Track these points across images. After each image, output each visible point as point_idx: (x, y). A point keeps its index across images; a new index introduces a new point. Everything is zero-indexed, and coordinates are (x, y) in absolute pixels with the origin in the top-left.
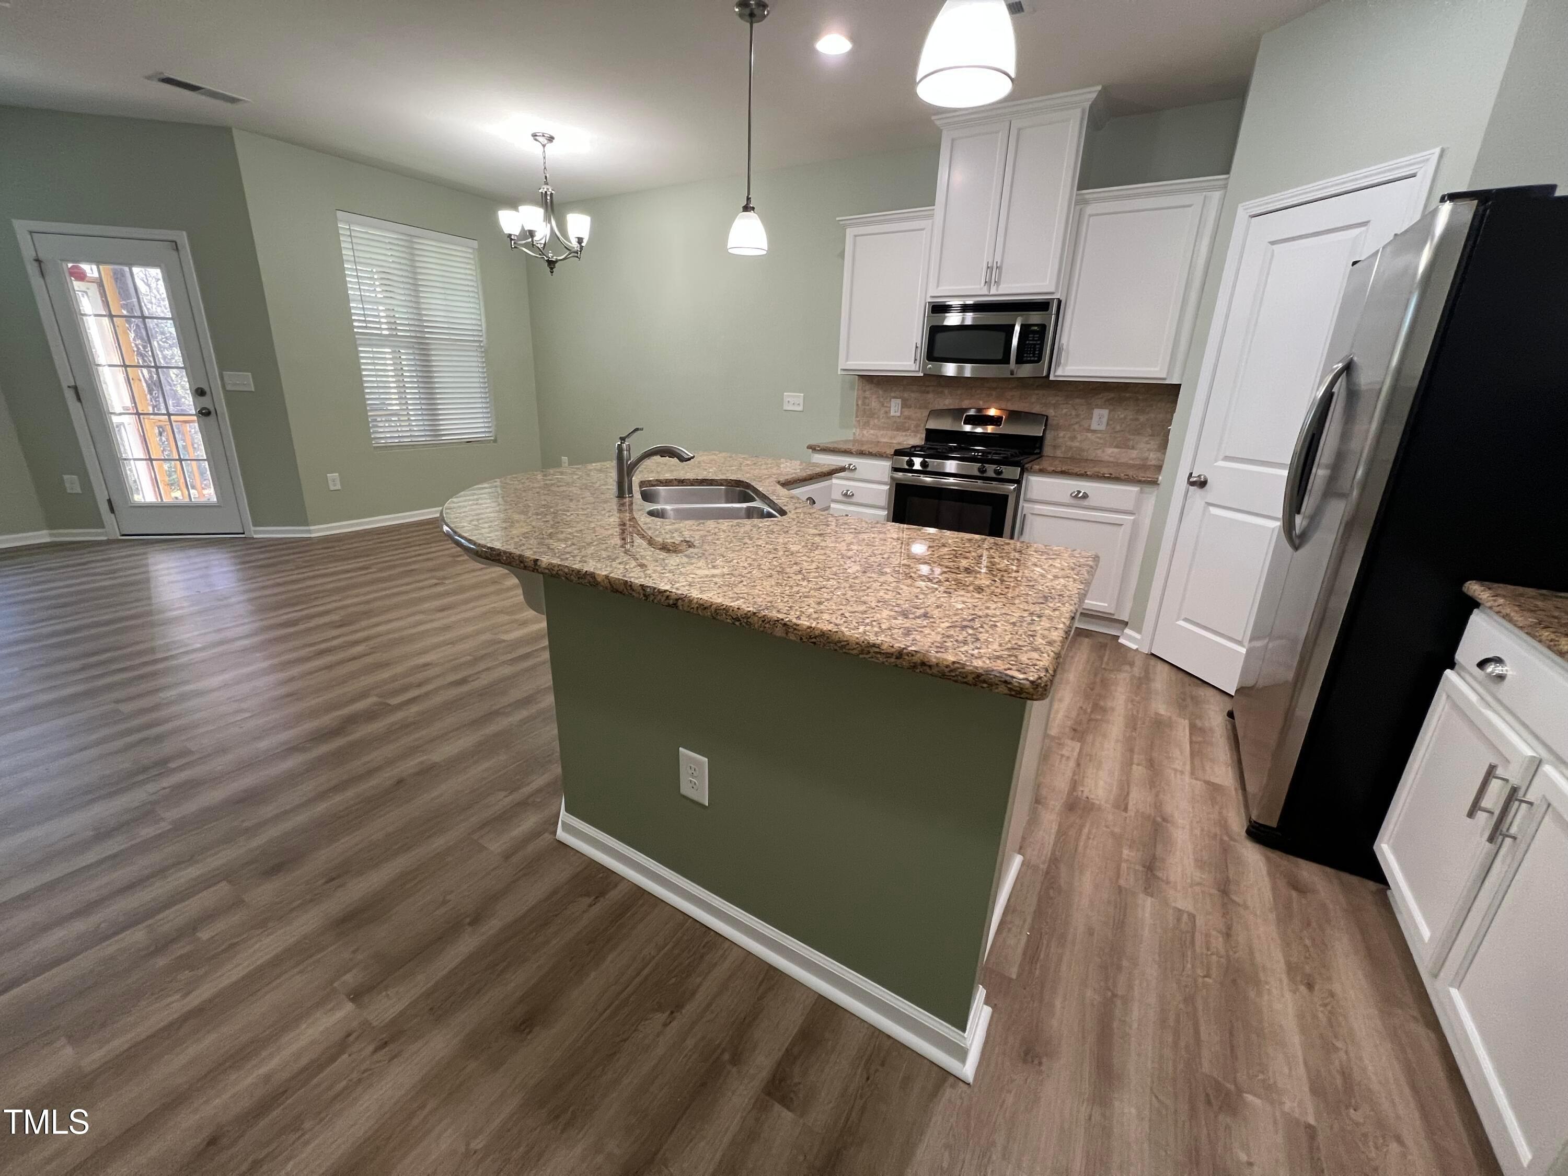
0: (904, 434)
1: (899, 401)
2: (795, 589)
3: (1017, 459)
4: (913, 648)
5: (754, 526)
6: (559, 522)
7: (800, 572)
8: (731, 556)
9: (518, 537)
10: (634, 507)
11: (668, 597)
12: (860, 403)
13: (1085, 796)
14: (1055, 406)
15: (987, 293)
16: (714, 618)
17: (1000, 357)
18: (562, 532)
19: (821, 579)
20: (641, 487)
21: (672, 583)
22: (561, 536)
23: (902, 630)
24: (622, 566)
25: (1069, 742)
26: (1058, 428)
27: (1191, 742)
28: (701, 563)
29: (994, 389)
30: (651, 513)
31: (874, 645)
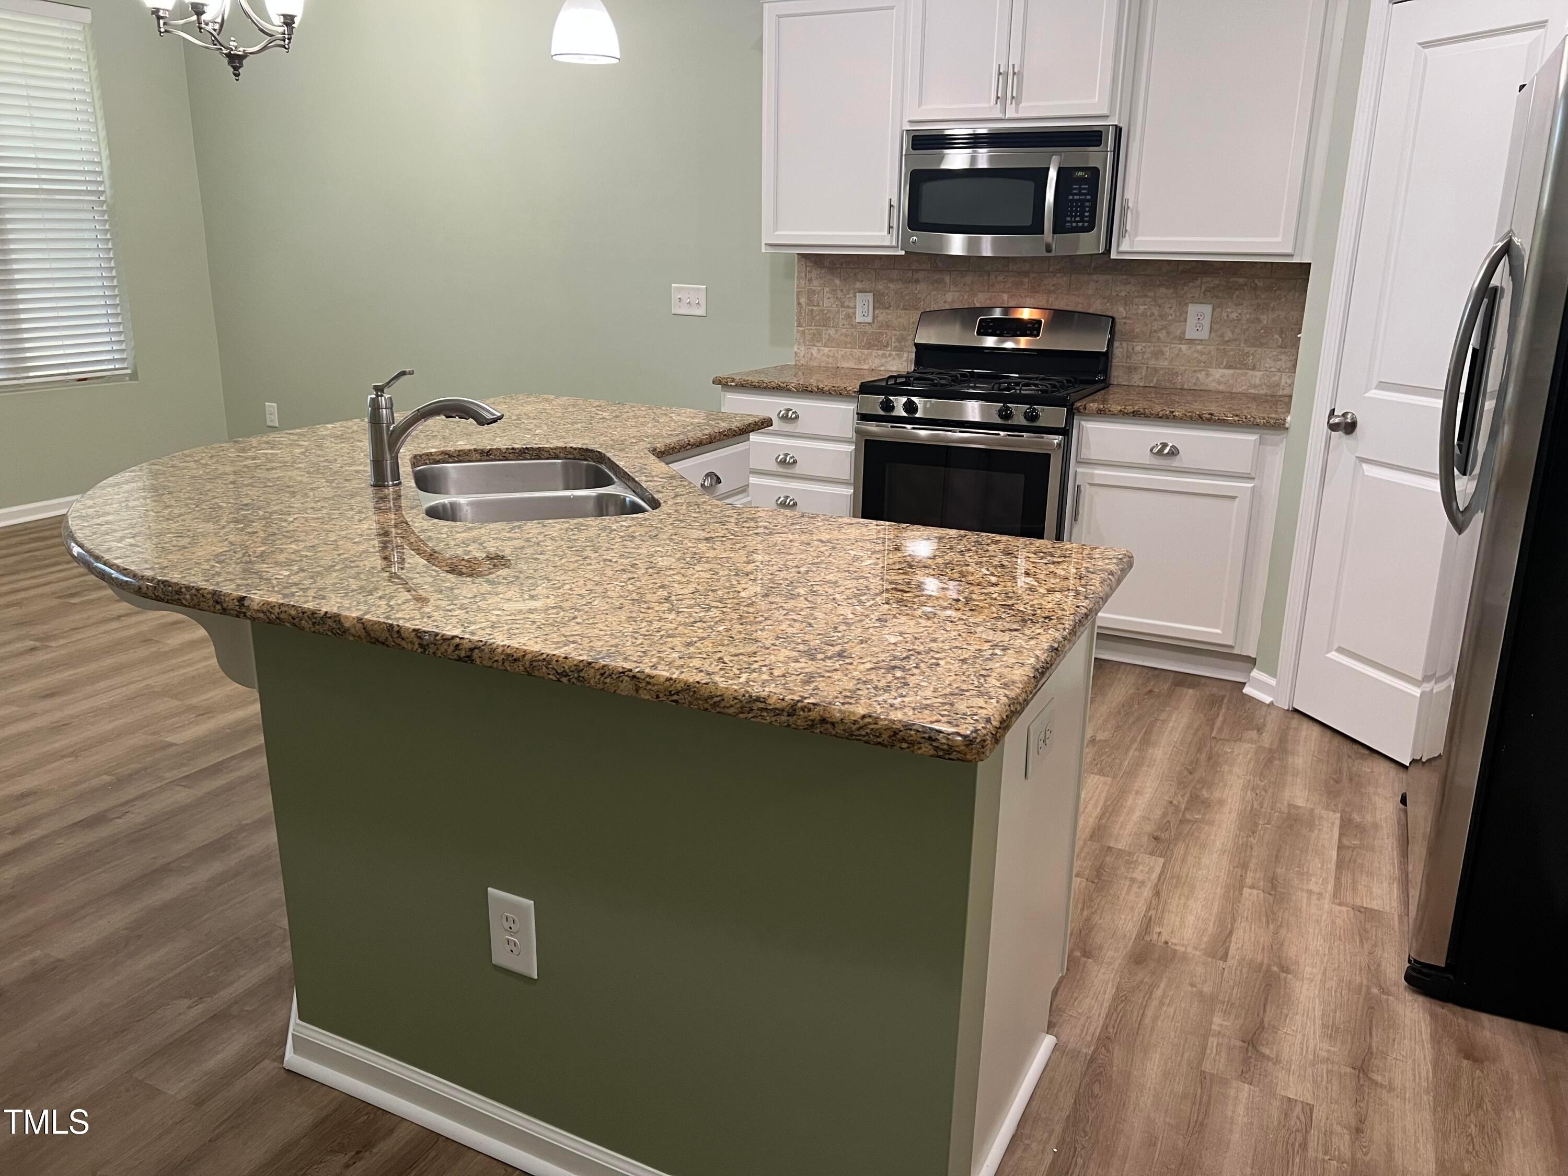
0: (880, 352)
1: (870, 297)
2: (656, 625)
3: (1063, 393)
4: (812, 700)
5: (604, 529)
6: (275, 534)
7: (667, 599)
8: (563, 577)
9: (208, 561)
10: (404, 502)
11: (457, 645)
12: (803, 300)
13: (1163, 940)
14: (1127, 301)
15: (1000, 116)
16: (529, 674)
17: (1028, 222)
18: (282, 551)
19: (697, 609)
20: (414, 465)
21: (463, 624)
22: (282, 558)
23: (801, 676)
24: (383, 603)
25: (1147, 859)
26: (1131, 337)
27: (1340, 847)
28: (513, 592)
29: (1026, 274)
30: (433, 513)
31: (758, 699)
